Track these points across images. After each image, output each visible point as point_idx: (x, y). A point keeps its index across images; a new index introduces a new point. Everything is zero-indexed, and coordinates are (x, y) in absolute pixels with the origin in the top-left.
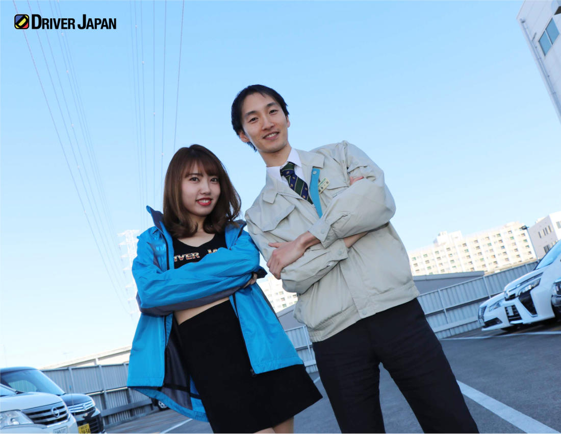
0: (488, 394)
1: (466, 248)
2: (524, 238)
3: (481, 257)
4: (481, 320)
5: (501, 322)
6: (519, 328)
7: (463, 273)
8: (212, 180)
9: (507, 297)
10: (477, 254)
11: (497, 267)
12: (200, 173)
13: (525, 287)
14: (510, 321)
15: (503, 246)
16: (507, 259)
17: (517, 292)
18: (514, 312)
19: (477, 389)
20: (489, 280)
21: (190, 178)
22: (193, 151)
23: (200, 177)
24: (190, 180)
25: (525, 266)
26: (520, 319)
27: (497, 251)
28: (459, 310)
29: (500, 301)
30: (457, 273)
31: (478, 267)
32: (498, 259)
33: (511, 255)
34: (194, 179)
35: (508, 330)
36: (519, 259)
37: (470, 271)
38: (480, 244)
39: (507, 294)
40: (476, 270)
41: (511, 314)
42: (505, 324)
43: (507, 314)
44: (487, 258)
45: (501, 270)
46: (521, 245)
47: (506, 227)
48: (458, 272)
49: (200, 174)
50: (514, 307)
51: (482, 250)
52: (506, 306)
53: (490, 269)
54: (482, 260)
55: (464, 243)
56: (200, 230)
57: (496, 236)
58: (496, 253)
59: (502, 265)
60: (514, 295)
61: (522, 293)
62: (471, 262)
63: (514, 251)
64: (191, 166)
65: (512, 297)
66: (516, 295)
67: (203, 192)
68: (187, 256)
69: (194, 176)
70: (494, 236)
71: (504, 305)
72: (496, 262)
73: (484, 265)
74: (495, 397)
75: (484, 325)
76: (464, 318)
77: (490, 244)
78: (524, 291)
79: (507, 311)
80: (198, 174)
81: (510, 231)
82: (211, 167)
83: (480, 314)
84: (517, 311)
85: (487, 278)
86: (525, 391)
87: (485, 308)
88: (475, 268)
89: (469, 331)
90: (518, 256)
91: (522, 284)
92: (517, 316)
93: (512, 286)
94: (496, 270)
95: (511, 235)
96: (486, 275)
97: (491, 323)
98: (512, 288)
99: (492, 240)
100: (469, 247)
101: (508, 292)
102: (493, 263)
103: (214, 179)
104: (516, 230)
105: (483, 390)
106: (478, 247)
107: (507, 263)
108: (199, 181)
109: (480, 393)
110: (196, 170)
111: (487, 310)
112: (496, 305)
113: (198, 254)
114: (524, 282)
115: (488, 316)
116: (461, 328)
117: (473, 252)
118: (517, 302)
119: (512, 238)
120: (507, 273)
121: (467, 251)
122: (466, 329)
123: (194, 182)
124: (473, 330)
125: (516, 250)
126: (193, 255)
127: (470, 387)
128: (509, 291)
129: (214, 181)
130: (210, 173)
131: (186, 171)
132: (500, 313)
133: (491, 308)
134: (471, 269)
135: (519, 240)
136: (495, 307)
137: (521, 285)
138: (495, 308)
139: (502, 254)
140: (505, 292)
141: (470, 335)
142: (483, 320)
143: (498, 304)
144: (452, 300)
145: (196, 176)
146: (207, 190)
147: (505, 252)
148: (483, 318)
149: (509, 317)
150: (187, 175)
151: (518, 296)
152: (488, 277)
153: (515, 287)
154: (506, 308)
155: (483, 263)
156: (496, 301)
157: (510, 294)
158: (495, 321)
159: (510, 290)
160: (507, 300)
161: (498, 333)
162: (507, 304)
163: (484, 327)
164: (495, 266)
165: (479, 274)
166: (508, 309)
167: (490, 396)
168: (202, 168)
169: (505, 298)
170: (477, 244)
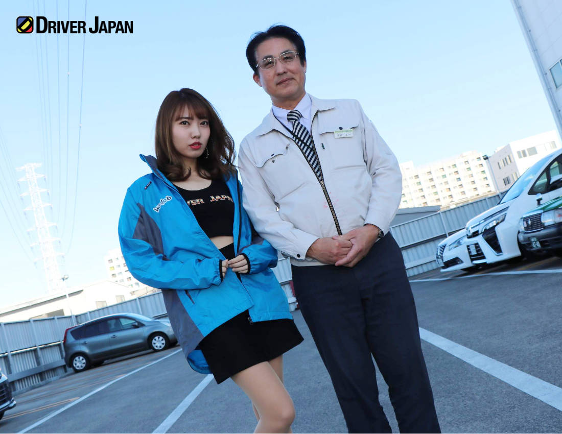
0: (456, 341)
1: (418, 180)
2: (482, 169)
3: (435, 190)
4: (440, 260)
5: (462, 262)
6: (481, 268)
7: (414, 208)
8: (202, 124)
9: (469, 235)
10: (431, 187)
11: (452, 201)
12: (191, 116)
13: (489, 223)
14: (472, 260)
15: (459, 178)
16: (463, 193)
17: (481, 229)
18: (477, 251)
19: (443, 336)
20: (446, 216)
21: (180, 121)
22: (183, 95)
23: (189, 121)
24: (181, 123)
25: (485, 199)
26: (484, 258)
27: (453, 183)
28: (413, 250)
29: (461, 238)
30: (408, 208)
31: (431, 202)
32: (453, 192)
33: (468, 187)
34: (184, 123)
35: (470, 270)
36: (477, 193)
37: (422, 206)
38: (434, 176)
39: (469, 231)
40: (430, 204)
41: (474, 252)
42: (467, 263)
43: (470, 252)
44: (442, 191)
45: (456, 204)
46: (478, 177)
47: (463, 157)
48: (410, 207)
49: (191, 118)
50: (477, 246)
51: (436, 182)
52: (468, 245)
53: (445, 203)
54: (436, 193)
55: (416, 175)
56: (194, 173)
57: (452, 167)
58: (451, 185)
59: (458, 199)
60: (478, 231)
61: (486, 230)
62: (424, 196)
63: (471, 183)
64: (181, 109)
65: (475, 234)
66: (480, 232)
67: (193, 136)
68: (192, 202)
69: (184, 120)
70: (450, 167)
71: (465, 242)
72: (451, 196)
73: (439, 200)
74: (465, 345)
75: (443, 265)
76: (419, 258)
77: (444, 176)
78: (488, 228)
79: (469, 249)
80: (188, 118)
81: (467, 161)
82: (202, 110)
83: (439, 254)
84: (480, 250)
85: (444, 214)
86: (496, 336)
87: (444, 247)
88: (428, 203)
89: (424, 273)
90: (476, 189)
91: (486, 219)
92: (480, 255)
93: (475, 222)
94: (452, 204)
95: (468, 166)
96: (442, 210)
97: (452, 263)
98: (476, 225)
99: (447, 172)
100: (421, 179)
101: (470, 229)
102: (448, 197)
103: (204, 122)
104: (473, 160)
105: (450, 336)
106: (432, 179)
107: (464, 196)
108: (189, 124)
109: (447, 340)
110: (186, 113)
111: (446, 248)
112: (456, 243)
113: (202, 200)
114: (488, 217)
115: (448, 255)
116: (415, 269)
117: (426, 184)
118: (480, 240)
119: (469, 169)
120: (466, 208)
121: (419, 183)
122: (421, 270)
123: (184, 126)
124: (429, 272)
125: (473, 182)
126: (198, 201)
127: (435, 335)
128: (472, 228)
129: (204, 124)
130: (200, 116)
131: (176, 115)
132: (461, 252)
133: (451, 246)
134: (424, 203)
135: (476, 171)
136: (455, 245)
137: (485, 221)
138: (456, 247)
139: (458, 186)
140: (467, 228)
141: (424, 277)
142: (442, 260)
143: (458, 243)
144: (405, 238)
145: (186, 120)
146: (197, 133)
147: (461, 185)
148: (442, 258)
149: (471, 256)
150: (178, 119)
151: (482, 233)
152: (445, 212)
153: (478, 223)
154: (468, 246)
155: (437, 197)
156: (456, 239)
157: (472, 231)
158: (455, 261)
159: (472, 226)
160: (469, 237)
161: (458, 274)
162: (469, 242)
163: (443, 268)
164: (451, 200)
165: (433, 209)
166: (470, 247)
167: (459, 344)
168: (192, 112)
169: (467, 235)
170: (430, 175)
